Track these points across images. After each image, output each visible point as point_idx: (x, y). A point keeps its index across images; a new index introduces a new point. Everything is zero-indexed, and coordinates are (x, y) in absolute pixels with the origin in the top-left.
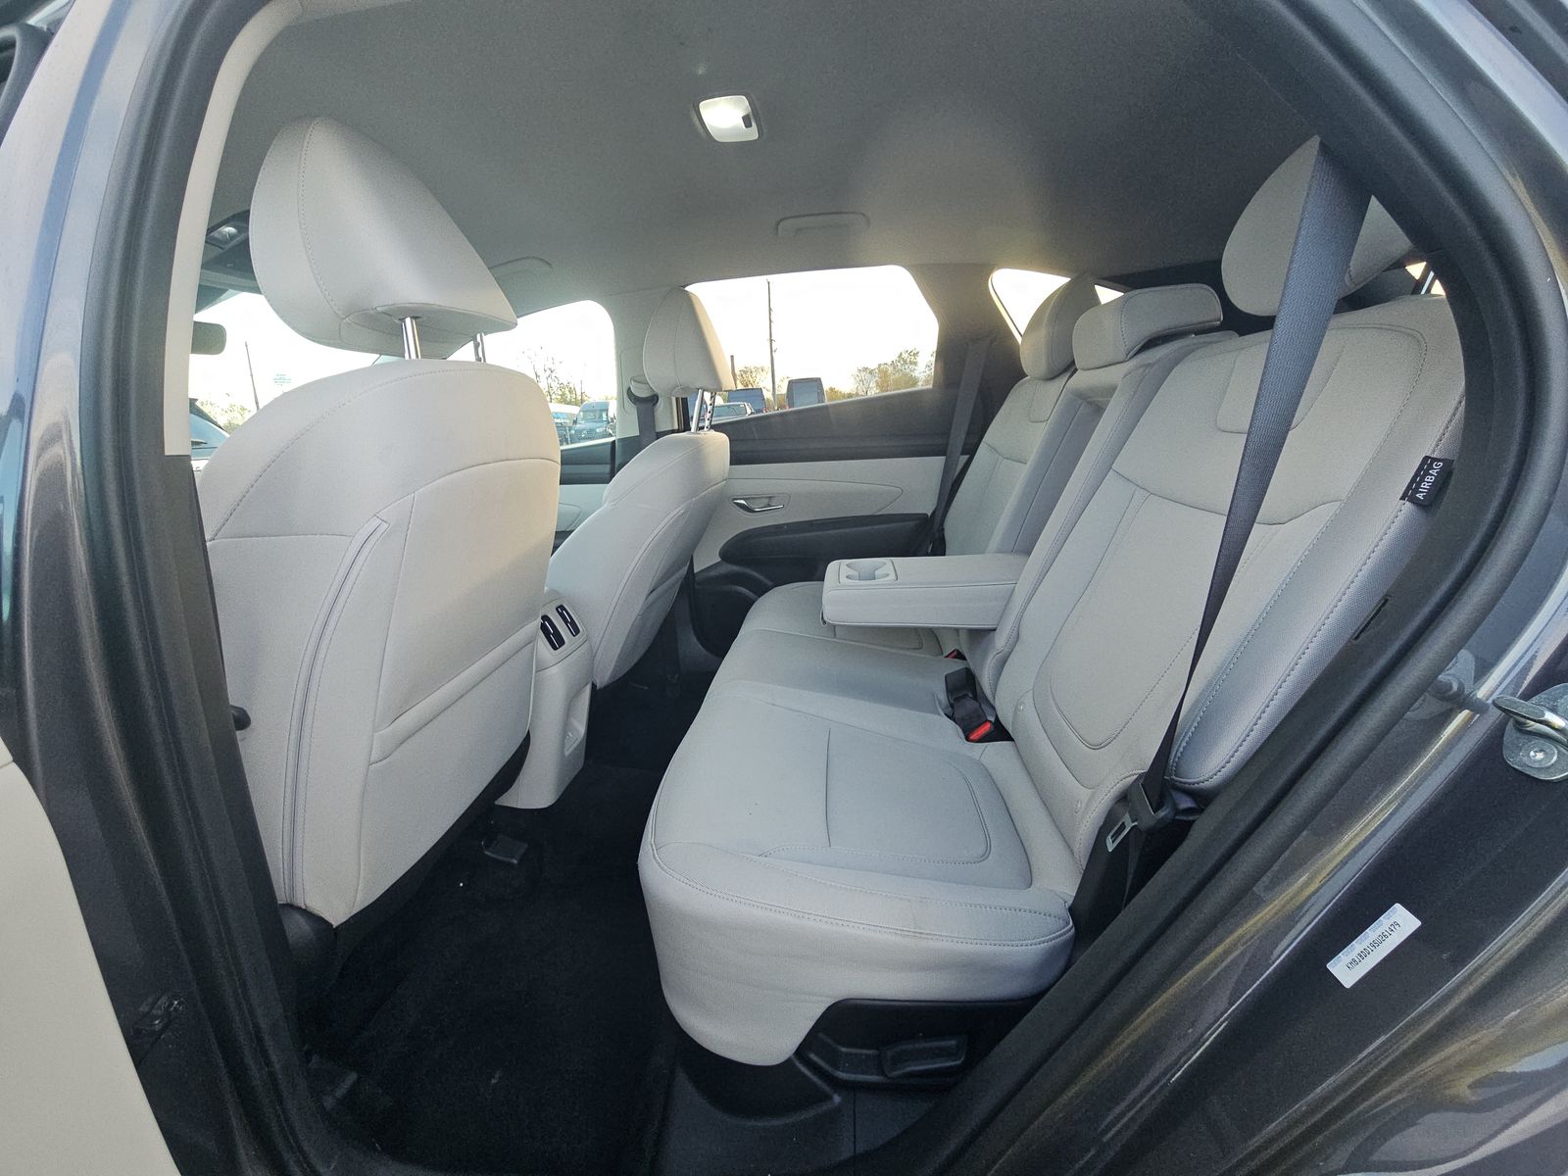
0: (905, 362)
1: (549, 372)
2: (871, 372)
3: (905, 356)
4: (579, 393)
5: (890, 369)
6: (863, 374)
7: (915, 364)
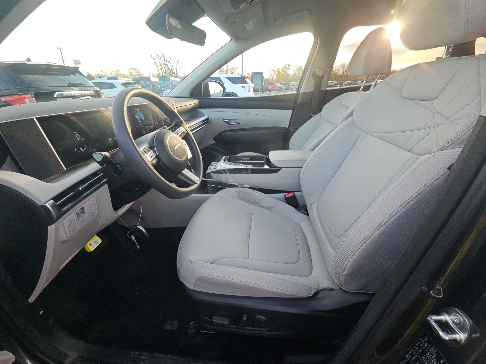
0: (286, 68)
1: (165, 65)
2: (274, 71)
3: (287, 66)
4: (176, 73)
5: (281, 71)
6: (272, 72)
7: (289, 69)
